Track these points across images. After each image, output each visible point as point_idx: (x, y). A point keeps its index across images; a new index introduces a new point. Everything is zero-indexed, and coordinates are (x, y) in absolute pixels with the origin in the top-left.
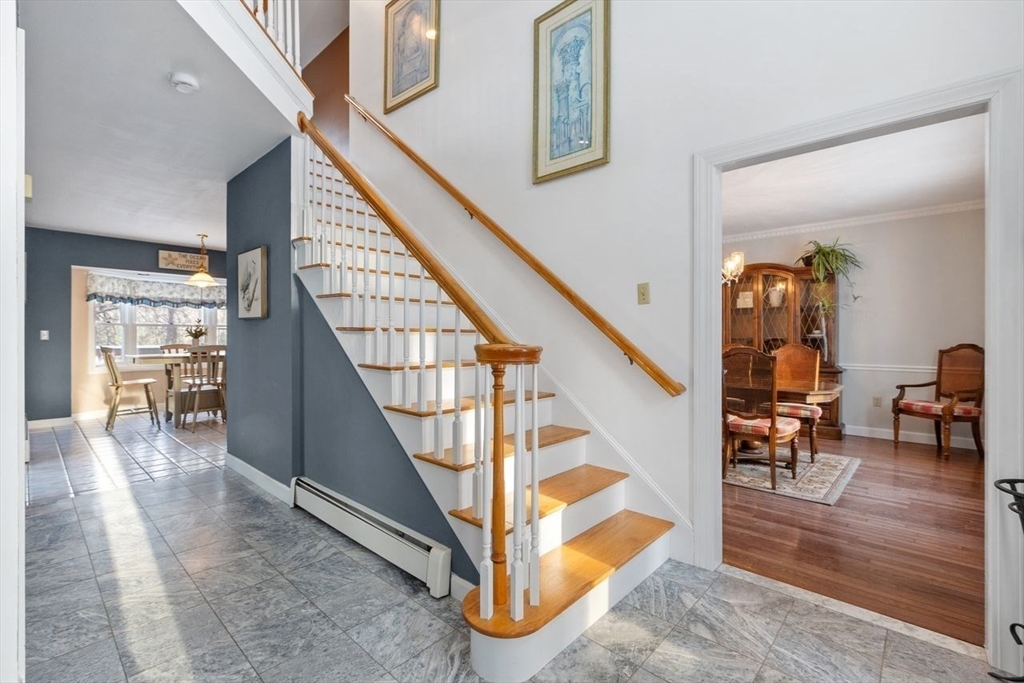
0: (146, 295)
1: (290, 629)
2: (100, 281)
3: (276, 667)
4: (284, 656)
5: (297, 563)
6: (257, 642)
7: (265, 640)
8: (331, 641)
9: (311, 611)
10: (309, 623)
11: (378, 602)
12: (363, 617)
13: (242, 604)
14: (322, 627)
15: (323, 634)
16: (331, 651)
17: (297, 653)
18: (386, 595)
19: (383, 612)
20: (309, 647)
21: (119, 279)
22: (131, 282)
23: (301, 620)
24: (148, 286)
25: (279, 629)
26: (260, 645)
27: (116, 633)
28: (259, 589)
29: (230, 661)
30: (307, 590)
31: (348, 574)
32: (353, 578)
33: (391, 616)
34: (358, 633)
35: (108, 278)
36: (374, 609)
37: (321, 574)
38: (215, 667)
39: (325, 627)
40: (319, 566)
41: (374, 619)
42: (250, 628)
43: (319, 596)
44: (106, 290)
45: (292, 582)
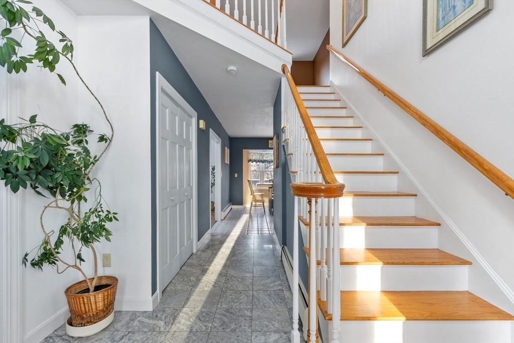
0: (267, 159)
1: (235, 318)
2: (252, 154)
3: (217, 332)
4: (223, 329)
5: (262, 287)
6: (221, 316)
7: (224, 318)
8: (243, 333)
9: (249, 314)
10: (243, 319)
11: (277, 325)
12: (265, 329)
13: (230, 297)
14: (246, 324)
15: (244, 328)
16: (240, 338)
17: (228, 330)
18: (283, 323)
19: (275, 332)
20: (234, 330)
21: (258, 153)
22: (261, 154)
23: (241, 316)
24: (267, 156)
25: (232, 315)
26: (221, 319)
27: (193, 289)
28: (241, 293)
29: (208, 320)
30: (255, 303)
31: (276, 303)
32: (277, 306)
33: (277, 336)
34: (256, 336)
35: (254, 153)
36: (273, 328)
37: (266, 298)
38: (203, 319)
39: (247, 324)
40: (269, 293)
41: (268, 333)
42: (224, 309)
43: (257, 308)
44: (254, 158)
45: (253, 295)
